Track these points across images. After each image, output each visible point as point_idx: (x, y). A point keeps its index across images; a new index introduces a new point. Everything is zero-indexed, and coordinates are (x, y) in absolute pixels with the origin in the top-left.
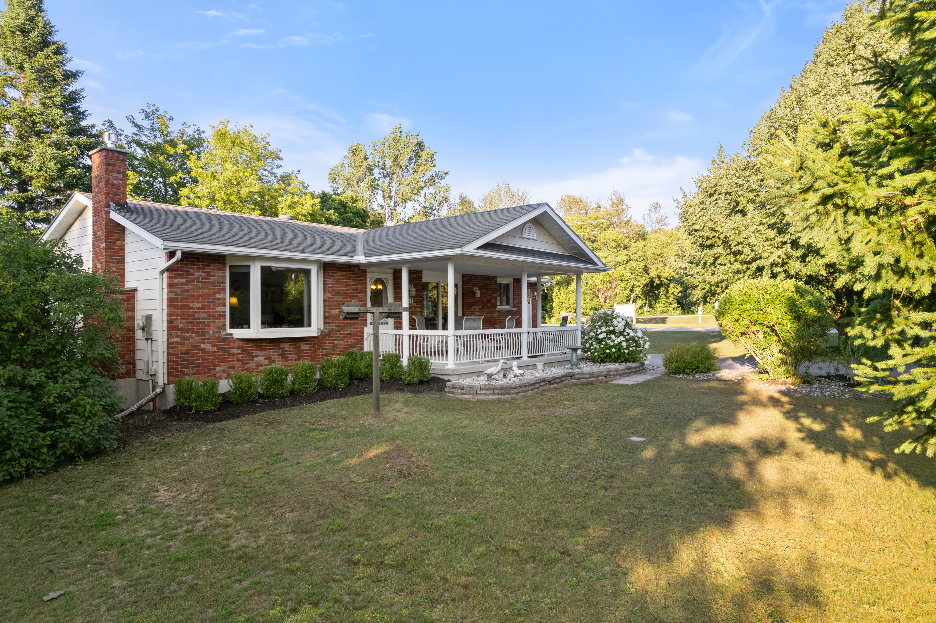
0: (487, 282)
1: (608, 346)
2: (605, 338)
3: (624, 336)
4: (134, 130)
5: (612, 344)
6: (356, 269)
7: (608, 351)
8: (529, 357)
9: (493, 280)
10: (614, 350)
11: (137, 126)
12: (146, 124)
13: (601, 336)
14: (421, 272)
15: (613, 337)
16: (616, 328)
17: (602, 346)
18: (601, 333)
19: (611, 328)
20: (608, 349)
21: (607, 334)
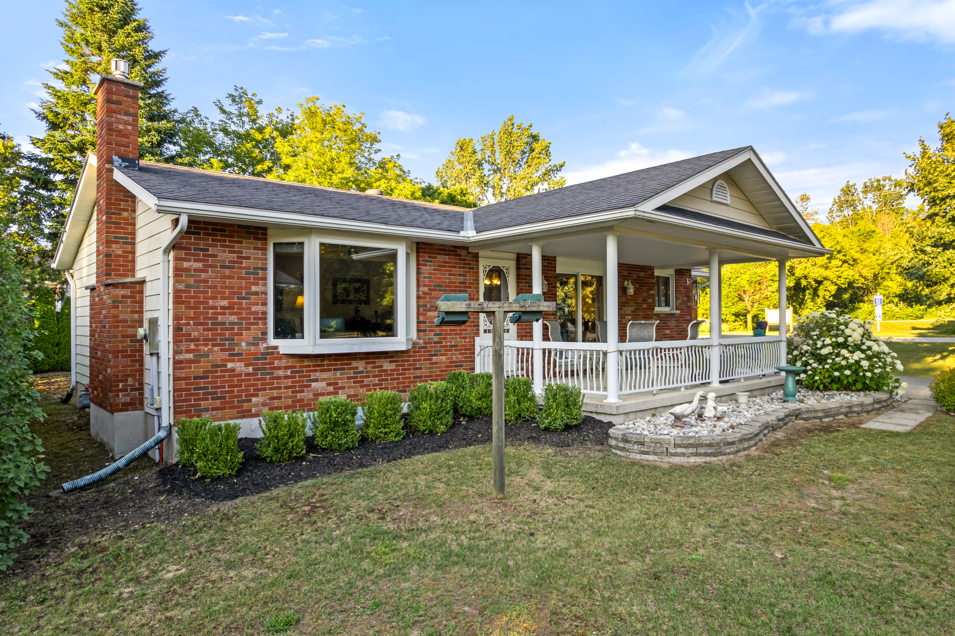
0: (642, 274)
1: (837, 366)
2: (830, 354)
3: (863, 351)
4: (223, 117)
5: (844, 363)
6: (464, 253)
7: (837, 374)
8: (721, 382)
9: (650, 272)
10: (848, 372)
11: (224, 111)
12: (233, 109)
13: (824, 351)
14: (554, 259)
15: (844, 352)
16: (850, 339)
17: (827, 366)
18: (824, 346)
19: (841, 340)
20: (836, 370)
21: (834, 348)
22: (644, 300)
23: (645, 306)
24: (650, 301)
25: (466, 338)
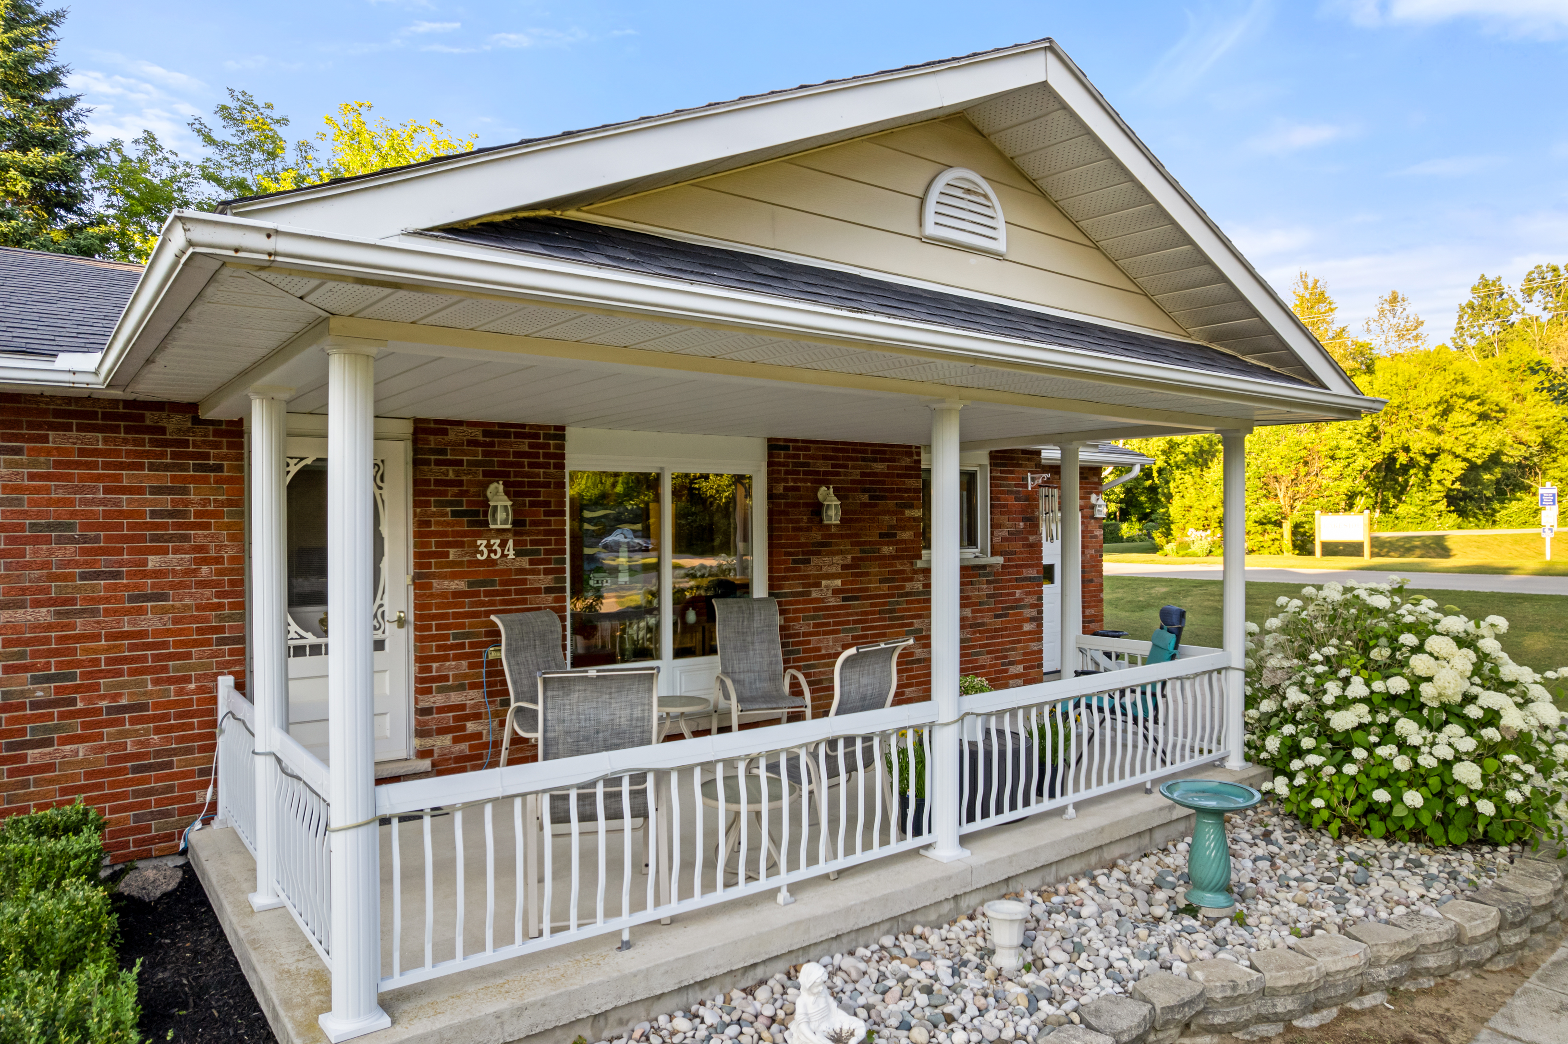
0: (880, 467)
1: (1383, 772)
2: (1361, 727)
3: (1471, 727)
5: (1402, 764)
7: (1381, 796)
9: (907, 461)
10: (1413, 798)
13: (1342, 721)
14: (559, 433)
15: (1407, 727)
16: (1426, 689)
17: (1350, 769)
18: (1343, 703)
19: (1398, 685)
20: (1382, 783)
21: (1373, 711)
22: (888, 536)
23: (887, 550)
24: (907, 535)
25: (187, 680)
